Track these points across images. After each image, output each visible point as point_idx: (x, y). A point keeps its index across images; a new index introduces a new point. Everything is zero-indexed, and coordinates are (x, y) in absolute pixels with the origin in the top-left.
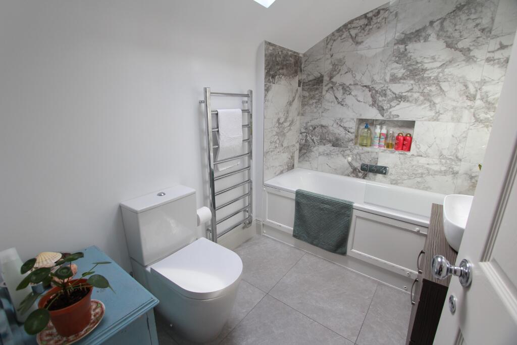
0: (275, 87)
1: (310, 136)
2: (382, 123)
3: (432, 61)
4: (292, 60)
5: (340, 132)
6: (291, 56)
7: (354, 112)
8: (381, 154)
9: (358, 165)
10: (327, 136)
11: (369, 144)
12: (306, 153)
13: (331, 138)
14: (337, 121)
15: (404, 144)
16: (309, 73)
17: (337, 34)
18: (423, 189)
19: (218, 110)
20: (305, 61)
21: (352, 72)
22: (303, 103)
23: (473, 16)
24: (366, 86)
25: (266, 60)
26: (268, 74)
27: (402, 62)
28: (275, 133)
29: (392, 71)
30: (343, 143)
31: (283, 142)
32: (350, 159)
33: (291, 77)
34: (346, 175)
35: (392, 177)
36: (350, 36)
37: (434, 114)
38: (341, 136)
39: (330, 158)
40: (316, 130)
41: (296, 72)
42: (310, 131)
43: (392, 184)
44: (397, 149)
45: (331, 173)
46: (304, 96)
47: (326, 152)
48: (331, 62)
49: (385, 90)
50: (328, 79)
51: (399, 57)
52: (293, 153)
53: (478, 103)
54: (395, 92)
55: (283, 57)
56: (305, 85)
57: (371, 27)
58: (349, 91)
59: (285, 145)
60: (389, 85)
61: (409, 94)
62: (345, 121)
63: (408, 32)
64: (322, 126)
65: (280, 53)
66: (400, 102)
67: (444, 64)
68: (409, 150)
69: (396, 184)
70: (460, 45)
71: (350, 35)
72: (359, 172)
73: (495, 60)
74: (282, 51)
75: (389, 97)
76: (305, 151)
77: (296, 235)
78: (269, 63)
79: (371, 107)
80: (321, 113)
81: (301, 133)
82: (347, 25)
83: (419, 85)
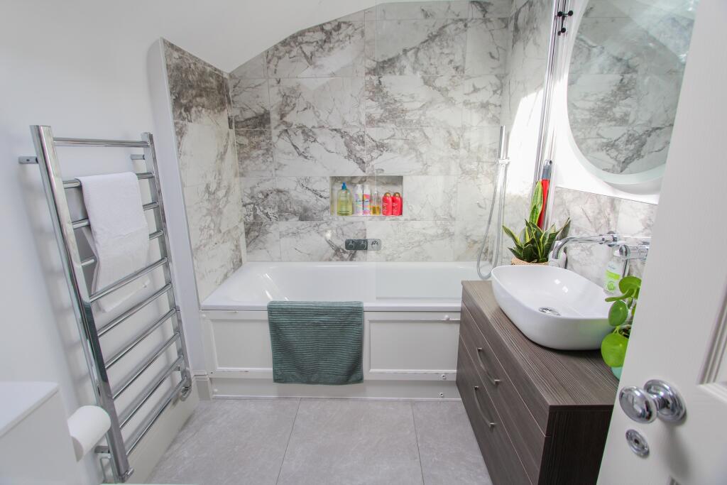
0: (193, 129)
1: (261, 208)
2: (363, 181)
3: (412, 100)
4: (213, 82)
5: (307, 198)
6: (211, 75)
7: (325, 167)
8: (368, 223)
9: (341, 243)
10: (289, 206)
11: (351, 211)
12: (257, 236)
13: (296, 208)
14: (302, 182)
15: (393, 206)
16: (245, 106)
17: (281, 48)
18: (423, 260)
19: (81, 179)
20: (235, 87)
21: (314, 108)
22: (241, 156)
23: (446, 51)
24: (336, 130)
25: (170, 77)
26: (176, 102)
27: (378, 99)
28: (205, 211)
29: (367, 110)
30: (315, 214)
31: (220, 224)
32: (328, 235)
33: (216, 111)
34: (326, 260)
35: (387, 252)
36: (303, 55)
37: (421, 167)
38: (311, 203)
39: (298, 239)
40: (270, 198)
41: (222, 103)
42: (260, 201)
43: (387, 261)
44: (386, 214)
45: (304, 261)
46: (241, 145)
47: (291, 231)
48: (279, 92)
49: (361, 136)
50: (278, 117)
51: (373, 92)
52: (238, 240)
53: (463, 152)
54: (374, 139)
55: (199, 74)
56: (239, 125)
57: (331, 45)
58: (313, 137)
59: (224, 229)
60: (367, 129)
61: (391, 141)
62: (313, 180)
63: (381, 60)
64: (279, 191)
65: (192, 66)
66: (382, 151)
67: (424, 105)
68: (401, 213)
69: (392, 260)
70: (438, 83)
71: (303, 52)
72: (344, 252)
73: (470, 104)
74: (195, 64)
75: (368, 146)
76: (257, 234)
77: (279, 378)
78: (176, 82)
79: (347, 160)
80: (273, 170)
81: (245, 206)
82: (297, 37)
83: (401, 129)
